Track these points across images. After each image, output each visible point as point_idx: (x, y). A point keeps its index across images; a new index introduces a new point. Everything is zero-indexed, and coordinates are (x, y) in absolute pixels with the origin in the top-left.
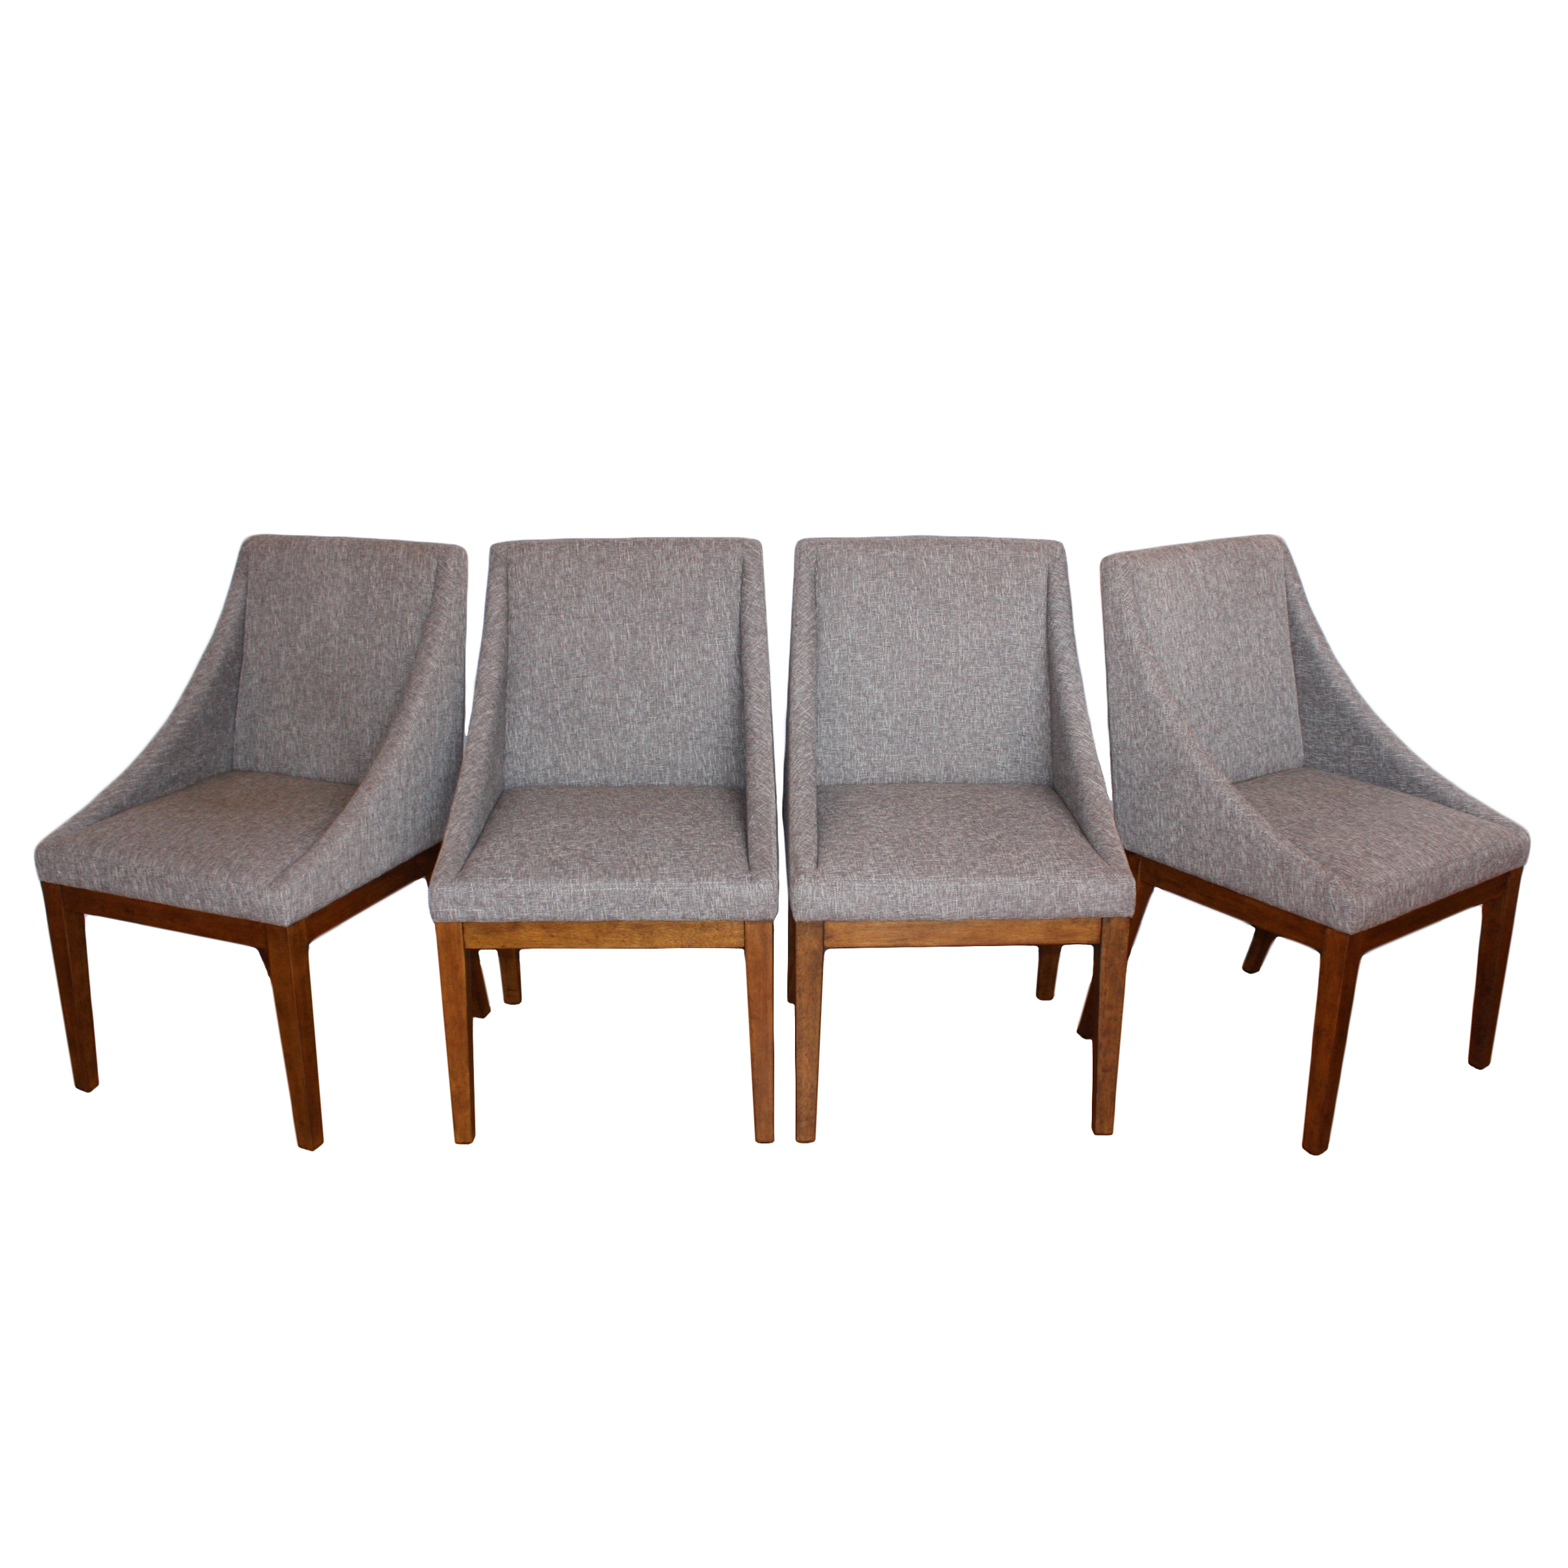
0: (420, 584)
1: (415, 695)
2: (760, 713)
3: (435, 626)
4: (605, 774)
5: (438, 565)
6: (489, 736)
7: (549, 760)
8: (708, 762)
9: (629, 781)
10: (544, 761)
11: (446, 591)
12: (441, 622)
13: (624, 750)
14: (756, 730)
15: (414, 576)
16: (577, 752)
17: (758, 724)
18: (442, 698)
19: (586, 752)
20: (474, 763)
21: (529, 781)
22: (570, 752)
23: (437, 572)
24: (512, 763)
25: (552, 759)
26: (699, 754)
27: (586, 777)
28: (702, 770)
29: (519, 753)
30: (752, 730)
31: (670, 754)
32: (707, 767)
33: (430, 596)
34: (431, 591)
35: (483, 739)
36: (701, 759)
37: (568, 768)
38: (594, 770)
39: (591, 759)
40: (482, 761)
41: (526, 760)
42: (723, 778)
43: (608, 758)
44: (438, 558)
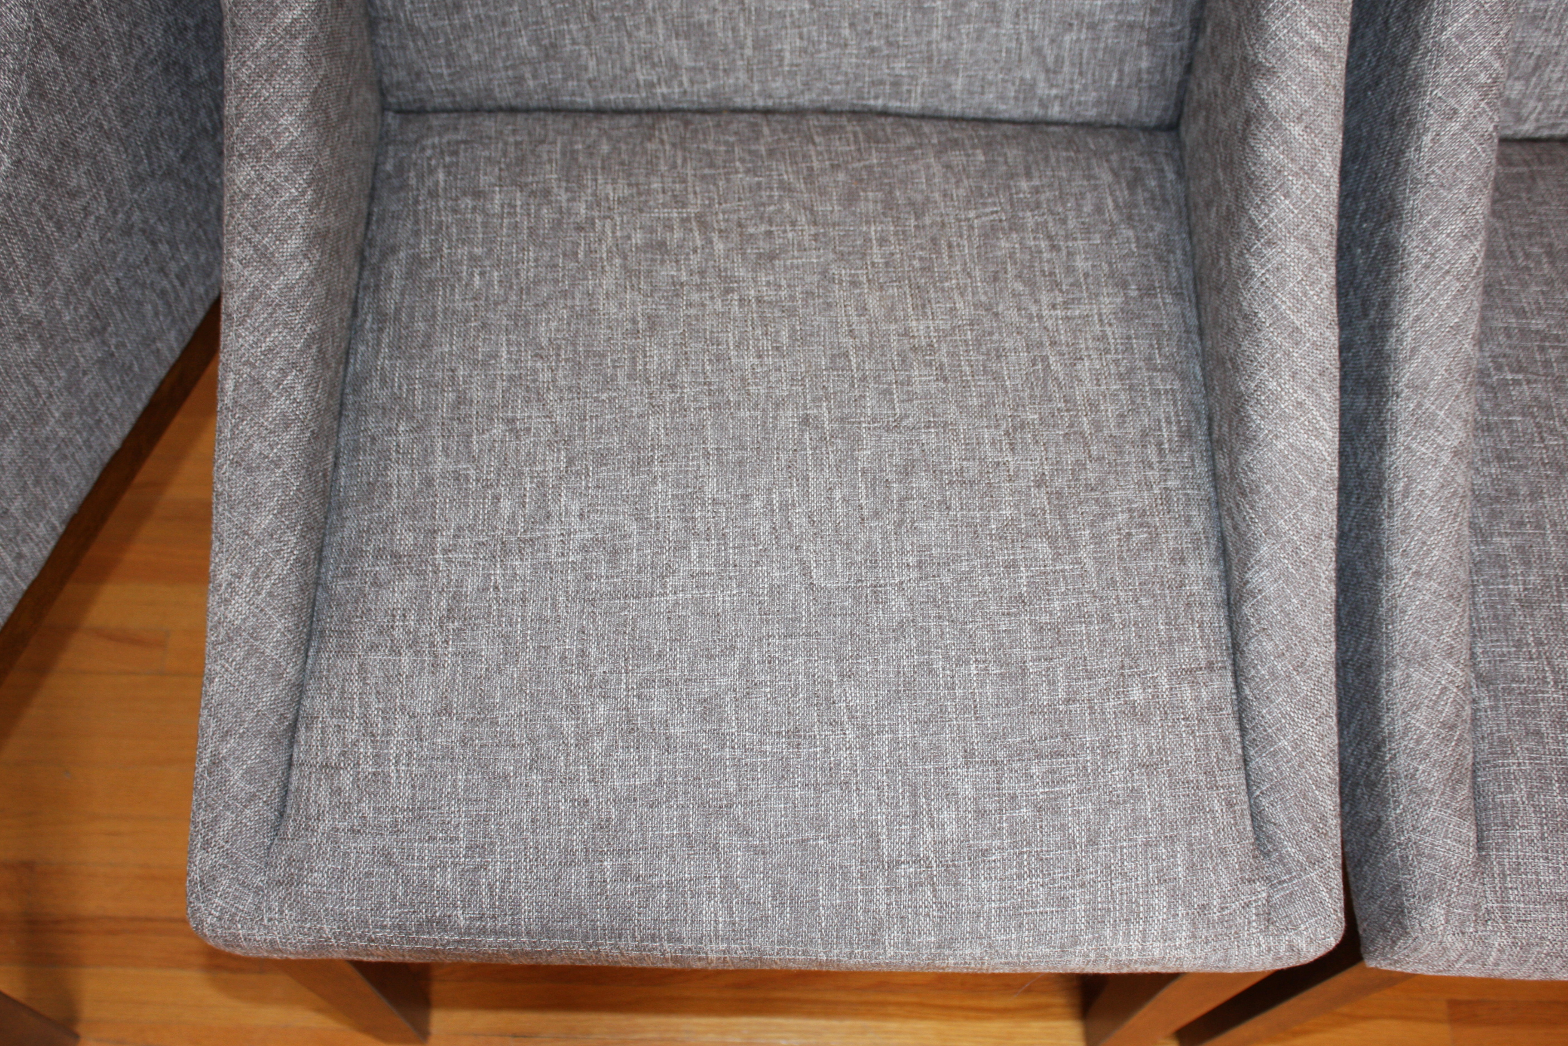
4: (714, 77)
7: (523, 41)
8: (1059, 60)
9: (790, 96)
10: (508, 47)
13: (782, 15)
16: (620, 21)
17: (1307, 102)
19: (650, 22)
21: (464, 95)
22: (593, 19)
24: (403, 47)
25: (535, 40)
26: (1033, 38)
27: (650, 85)
28: (1034, 79)
29: (418, 21)
31: (935, 34)
32: (1051, 72)
36: (1038, 51)
37: (592, 64)
38: (677, 67)
39: (668, 38)
41: (448, 42)
43: (722, 35)
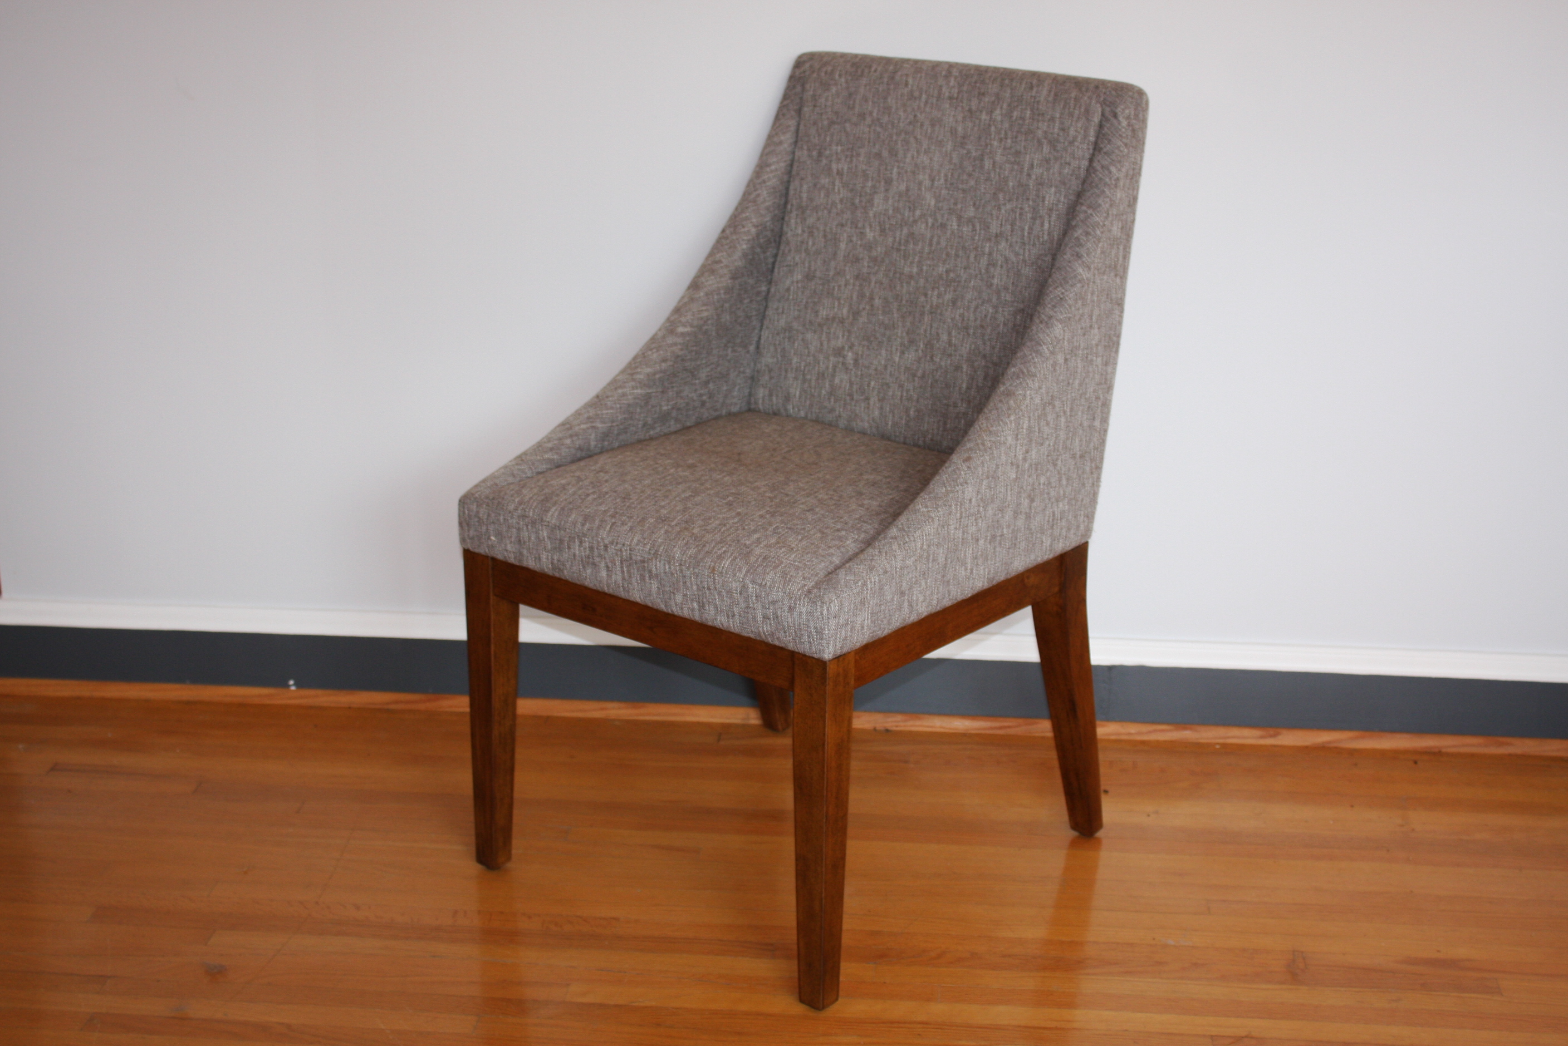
0: (1071, 143)
1: (1050, 317)
3: (1090, 211)
5: (1103, 115)
11: (1114, 157)
12: (1100, 205)
15: (1063, 130)
18: (1091, 327)
23: (1101, 126)
33: (1085, 163)
34: (1087, 156)
44: (1103, 103)
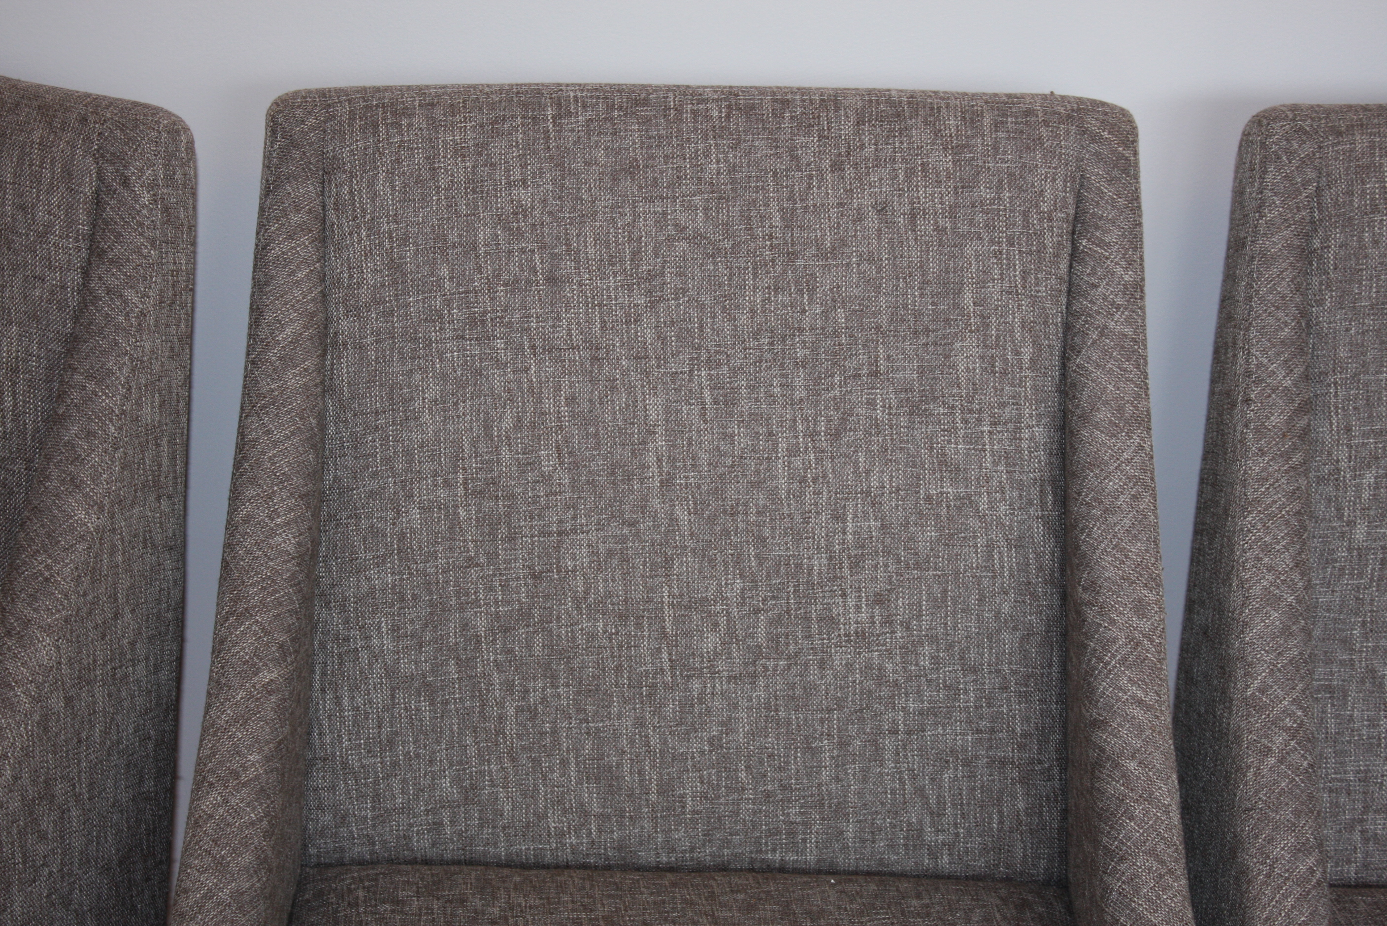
0: (42, 236)
1: (27, 623)
2: (1140, 702)
3: (91, 386)
4: (621, 825)
5: (100, 178)
6: (268, 759)
7: (446, 783)
9: (692, 849)
10: (433, 787)
11: (128, 269)
12: (110, 372)
13: (684, 757)
14: (1132, 765)
15: (22, 208)
16: (536, 762)
18: (116, 616)
19: (564, 763)
20: (220, 866)
21: (384, 842)
22: (513, 760)
23: (98, 203)
24: (333, 788)
25: (457, 780)
27: (561, 834)
28: (920, 822)
29: (354, 761)
30: (1117, 765)
31: (825, 775)
33: (75, 278)
34: (77, 263)
35: (251, 773)
37: (508, 808)
38: (586, 814)
39: (579, 782)
40: (247, 858)
41: (376, 782)
42: (985, 850)
43: (629, 778)
44: (99, 156)
